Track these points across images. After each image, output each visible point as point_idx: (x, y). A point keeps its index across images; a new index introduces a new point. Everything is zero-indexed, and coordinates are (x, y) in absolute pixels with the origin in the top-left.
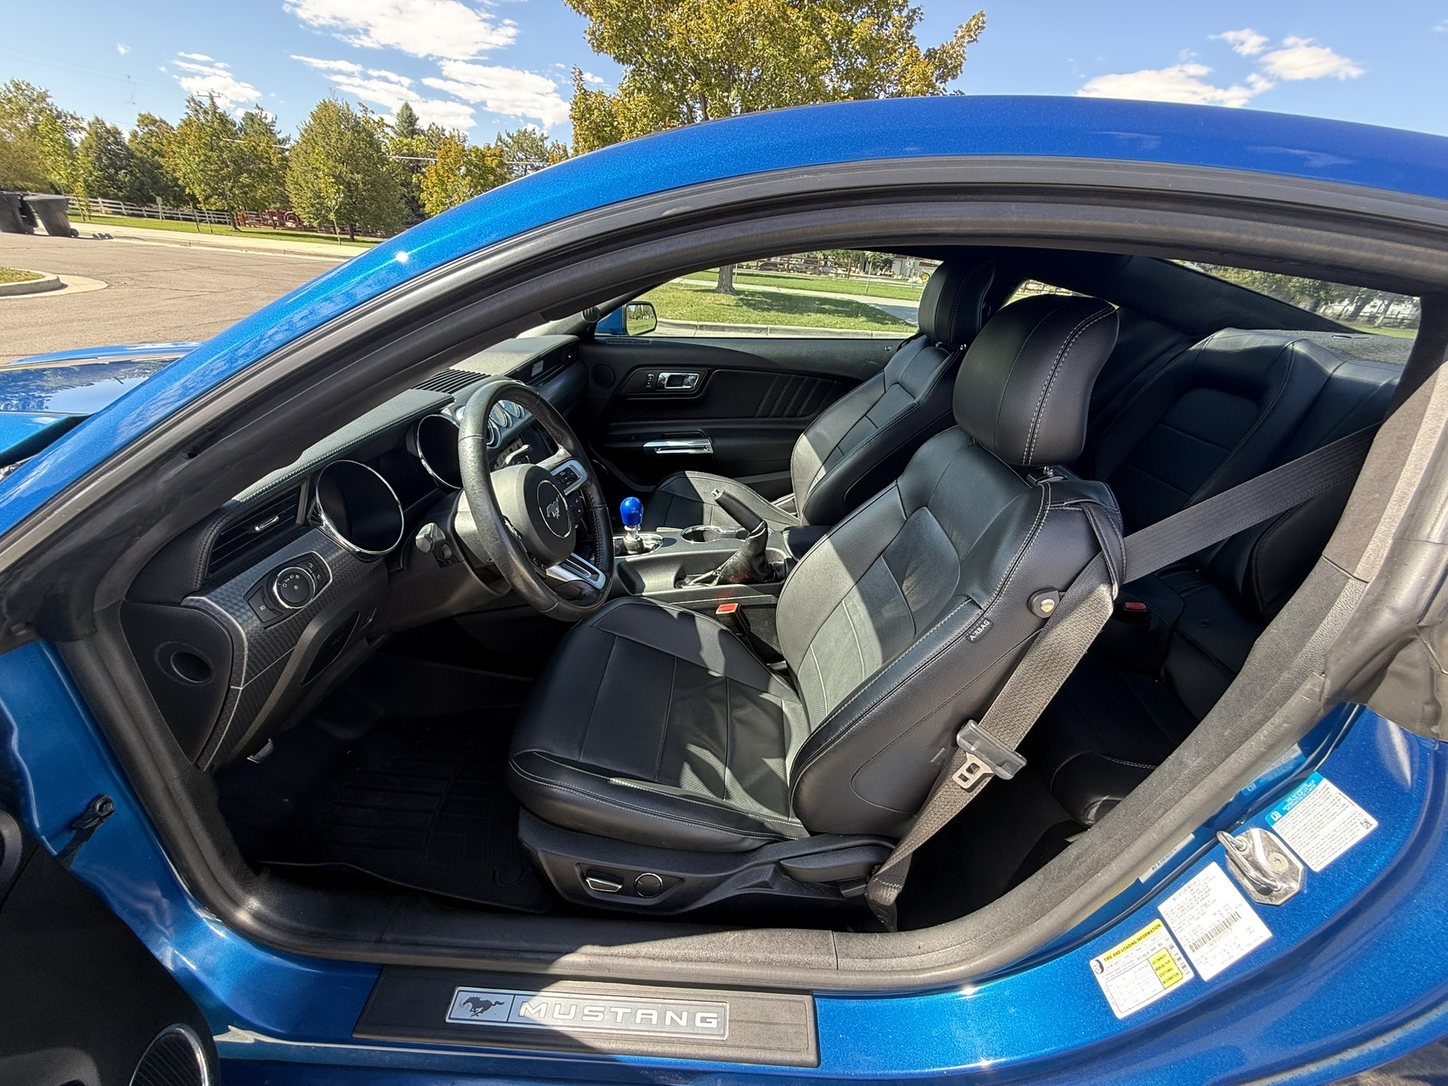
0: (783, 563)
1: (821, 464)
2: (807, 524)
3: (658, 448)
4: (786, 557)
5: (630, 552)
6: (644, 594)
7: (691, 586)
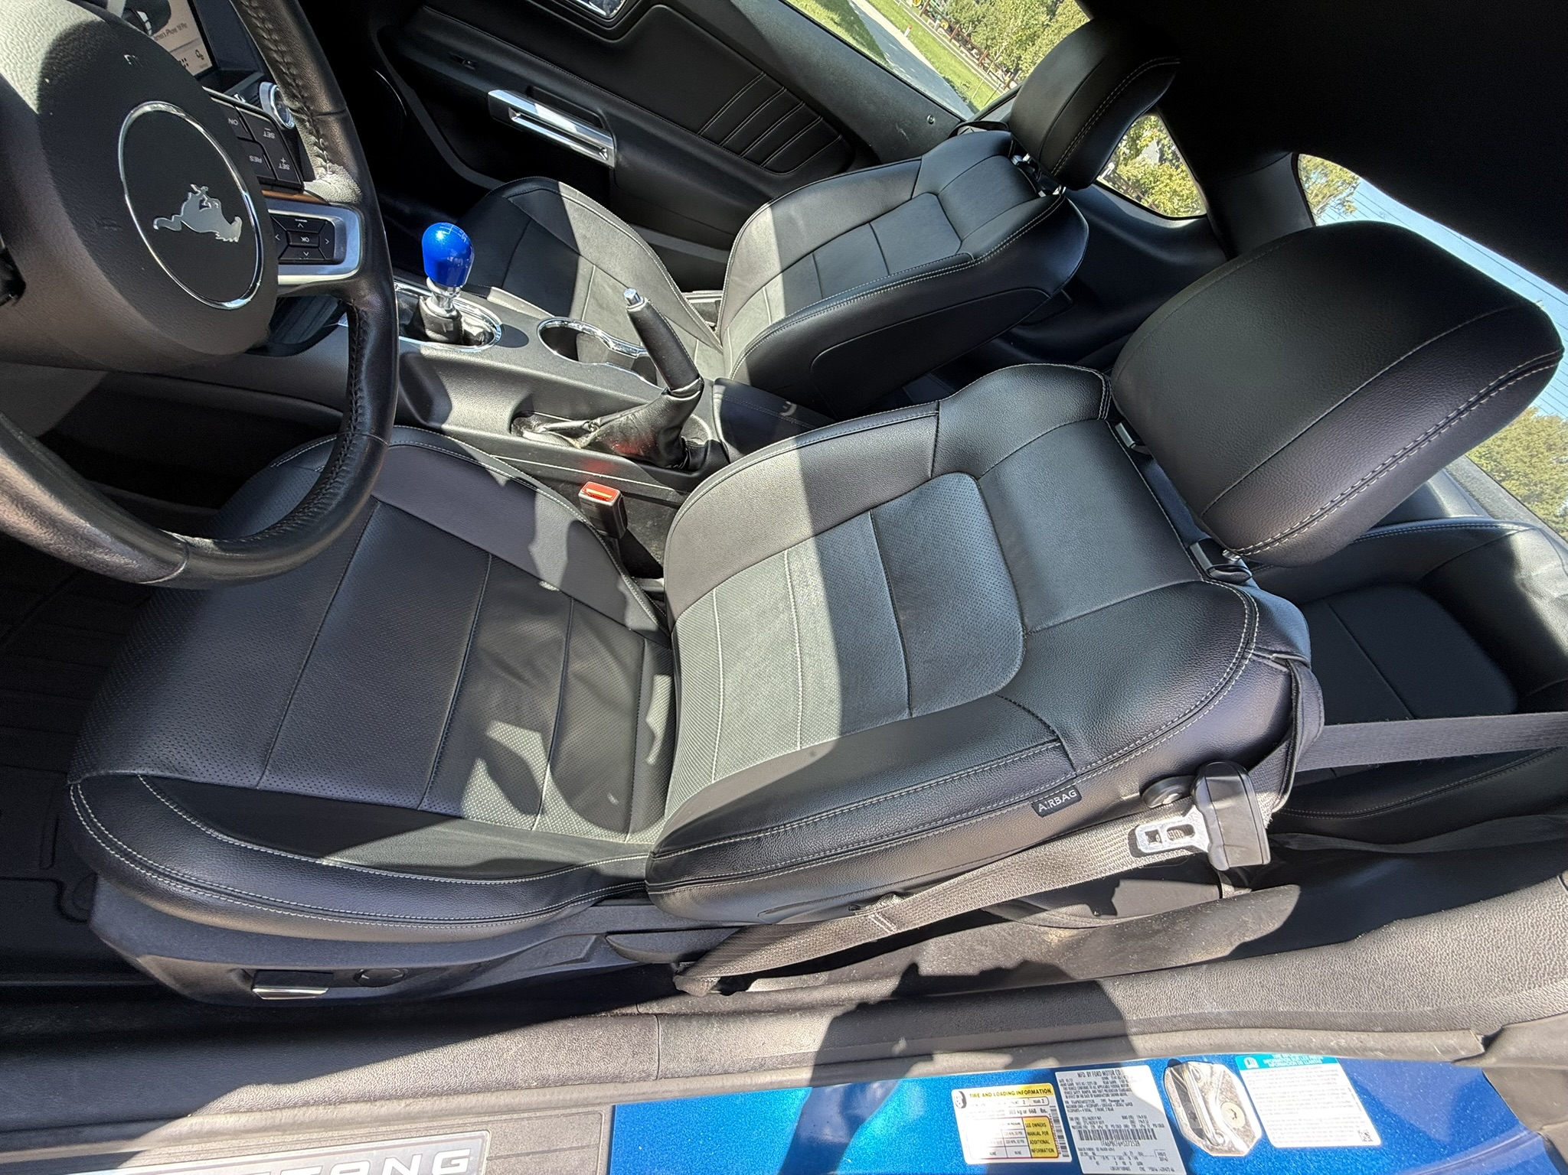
0: (703, 443)
1: (778, 270)
2: (747, 382)
3: (517, 110)
4: (710, 438)
5: (429, 333)
6: (445, 427)
7: (538, 436)
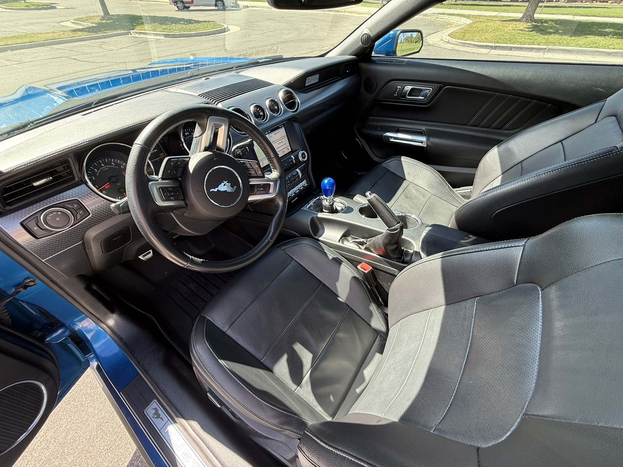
0: (412, 252)
1: (501, 173)
2: (455, 227)
3: (391, 137)
4: (415, 250)
5: (324, 210)
6: (320, 239)
7: (350, 244)
